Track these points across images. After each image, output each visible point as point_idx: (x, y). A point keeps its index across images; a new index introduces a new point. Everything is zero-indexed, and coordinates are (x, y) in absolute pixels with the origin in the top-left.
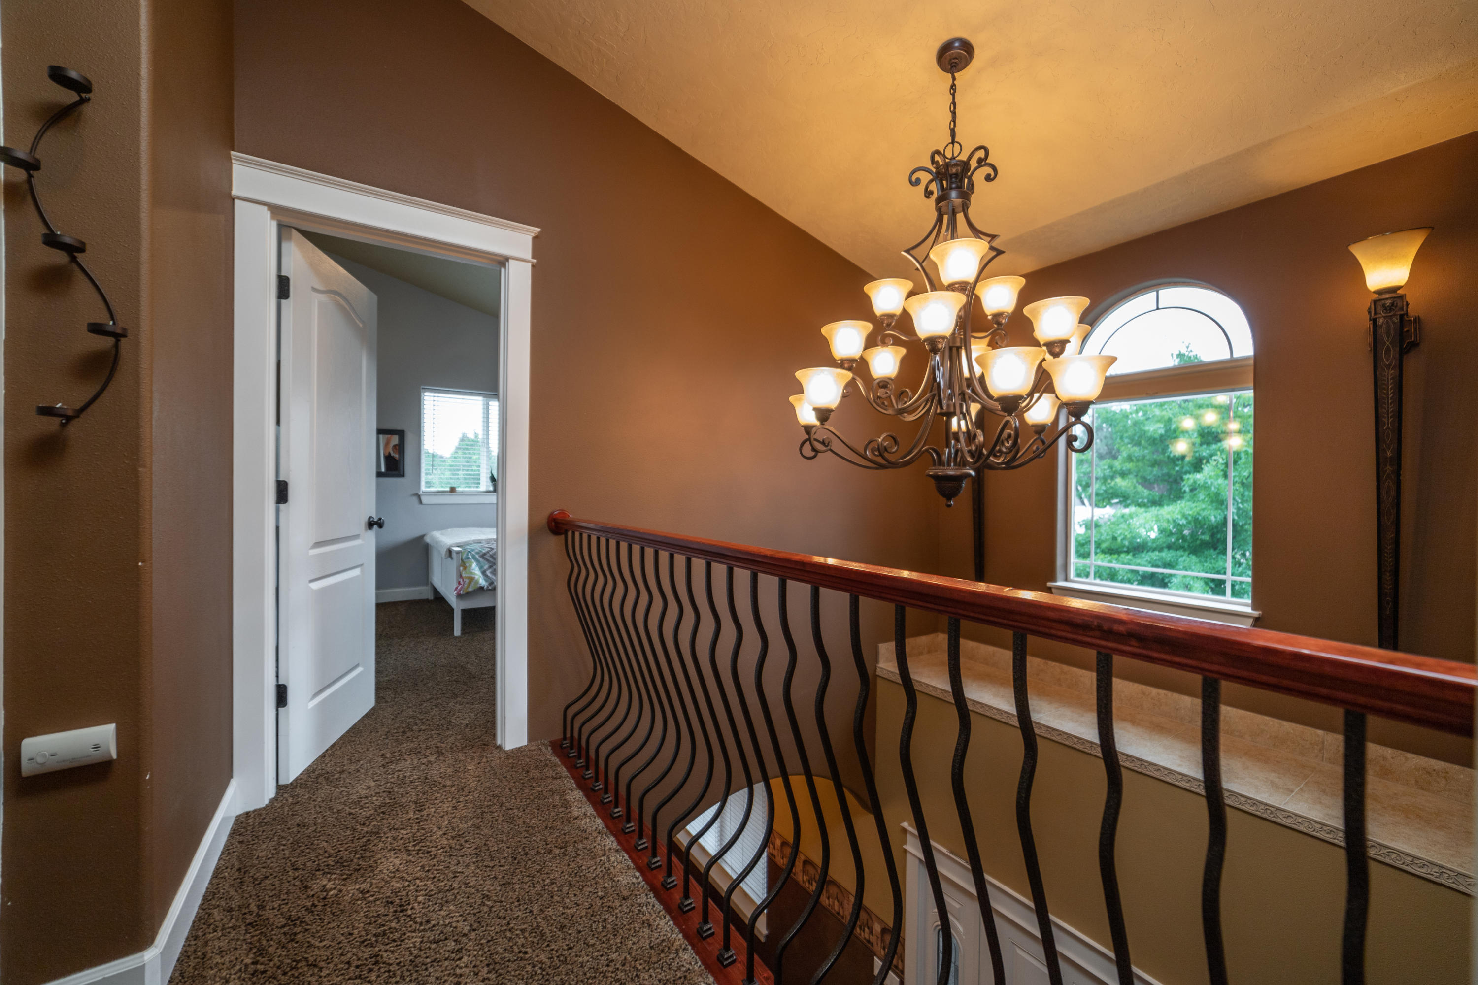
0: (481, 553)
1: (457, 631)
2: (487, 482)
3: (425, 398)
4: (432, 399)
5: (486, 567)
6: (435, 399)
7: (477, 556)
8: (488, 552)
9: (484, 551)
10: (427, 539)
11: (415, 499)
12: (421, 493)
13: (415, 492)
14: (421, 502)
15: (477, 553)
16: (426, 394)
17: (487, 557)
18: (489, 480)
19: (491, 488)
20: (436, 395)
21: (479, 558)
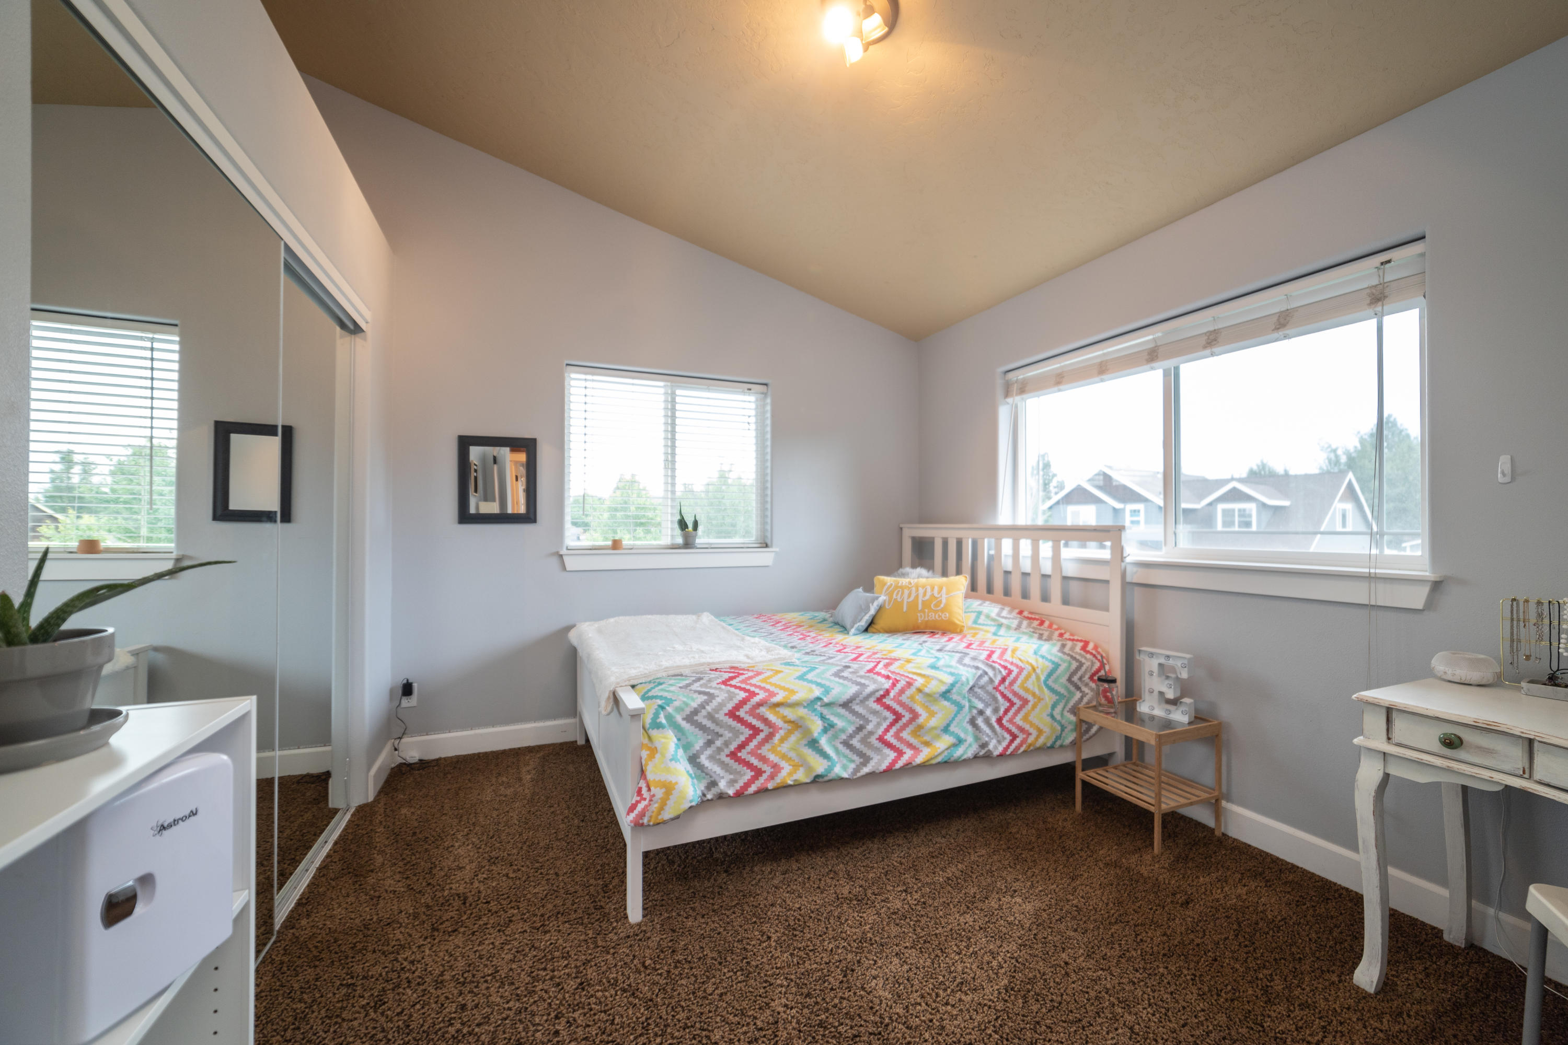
0: (688, 711)
1: (635, 911)
2: (672, 529)
3: (573, 383)
4: (583, 384)
5: (699, 744)
6: (588, 384)
7: (679, 718)
8: (702, 706)
9: (694, 705)
10: (573, 636)
11: (555, 561)
12: (564, 551)
13: (554, 550)
14: (564, 568)
15: (679, 710)
16: (573, 376)
17: (701, 718)
18: (676, 526)
19: (680, 540)
20: (589, 377)
21: (684, 724)
